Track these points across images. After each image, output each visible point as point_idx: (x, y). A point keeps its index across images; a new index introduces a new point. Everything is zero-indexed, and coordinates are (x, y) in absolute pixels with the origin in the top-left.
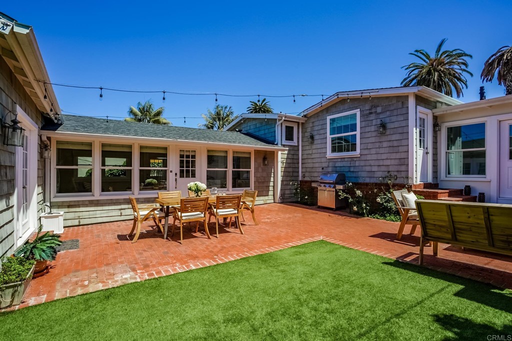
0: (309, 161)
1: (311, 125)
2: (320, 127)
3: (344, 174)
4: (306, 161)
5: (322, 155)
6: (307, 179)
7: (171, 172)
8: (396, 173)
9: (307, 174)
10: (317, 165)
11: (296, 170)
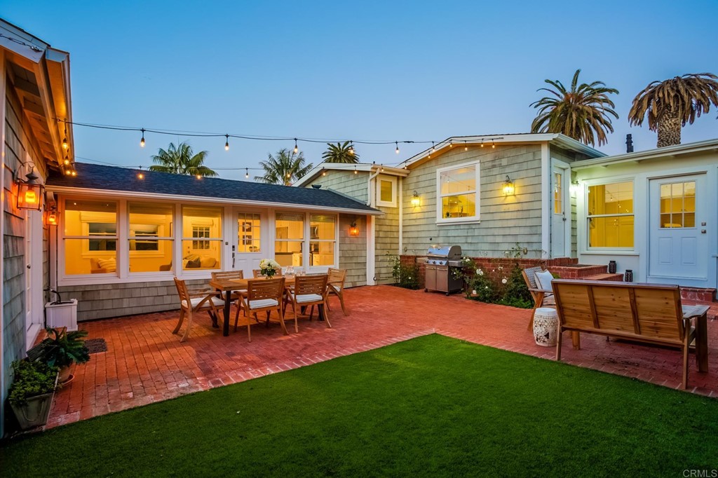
0: (413, 229)
1: (415, 180)
2: (427, 183)
3: (459, 247)
4: (408, 229)
5: (430, 221)
6: (409, 253)
7: (227, 244)
8: (525, 246)
9: (410, 247)
10: (423, 234)
11: (395, 241)
